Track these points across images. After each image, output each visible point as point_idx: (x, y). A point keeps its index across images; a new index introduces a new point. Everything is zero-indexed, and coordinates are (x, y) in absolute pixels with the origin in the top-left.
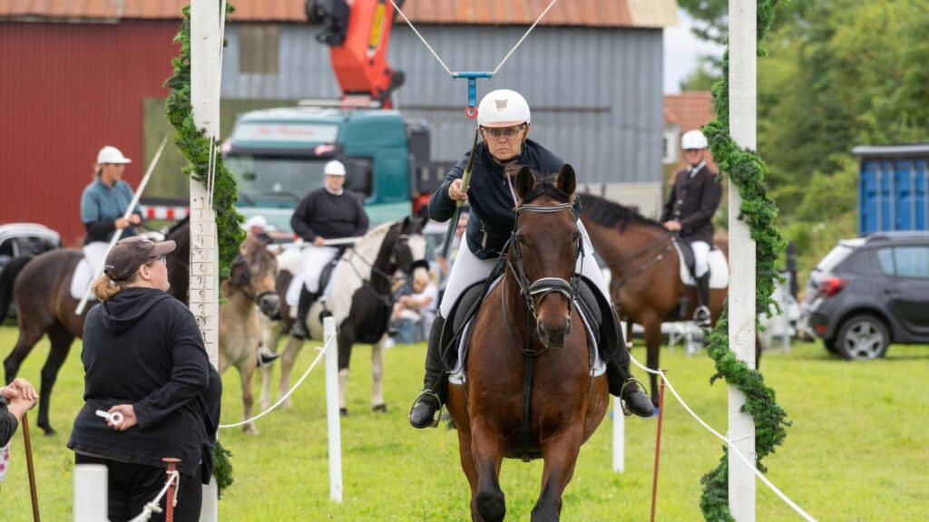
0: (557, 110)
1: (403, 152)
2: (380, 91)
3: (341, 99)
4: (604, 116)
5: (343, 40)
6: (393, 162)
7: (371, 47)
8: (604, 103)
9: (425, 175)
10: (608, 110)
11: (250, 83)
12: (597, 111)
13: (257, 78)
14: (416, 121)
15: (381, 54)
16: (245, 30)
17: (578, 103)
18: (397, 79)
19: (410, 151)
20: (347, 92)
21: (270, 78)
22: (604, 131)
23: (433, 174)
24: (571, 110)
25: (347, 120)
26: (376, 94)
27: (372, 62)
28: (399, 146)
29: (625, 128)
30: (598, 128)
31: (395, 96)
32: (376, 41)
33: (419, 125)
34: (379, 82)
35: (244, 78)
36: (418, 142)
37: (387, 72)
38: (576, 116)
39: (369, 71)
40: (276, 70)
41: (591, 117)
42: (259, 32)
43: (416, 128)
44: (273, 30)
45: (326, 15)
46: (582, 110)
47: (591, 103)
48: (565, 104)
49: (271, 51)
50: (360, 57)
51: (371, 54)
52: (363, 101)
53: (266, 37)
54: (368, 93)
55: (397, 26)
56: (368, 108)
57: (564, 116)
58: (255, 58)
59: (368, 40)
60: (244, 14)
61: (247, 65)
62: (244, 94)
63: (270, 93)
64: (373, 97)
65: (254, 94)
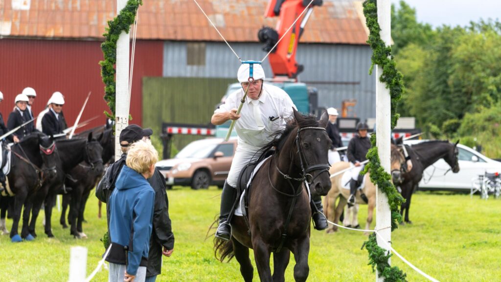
0: (335, 83)
1: (307, 103)
2: (293, 74)
3: (273, 78)
4: (357, 86)
6: (303, 107)
7: (289, 53)
8: (357, 80)
10: (359, 83)
11: (192, 70)
12: (354, 83)
13: (195, 68)
14: (312, 89)
15: (293, 57)
16: (190, 45)
17: (345, 80)
18: (300, 69)
19: (310, 102)
20: (277, 75)
21: (201, 67)
22: (357, 93)
23: (320, 113)
24: (342, 83)
26: (291, 75)
27: (289, 60)
28: (304, 100)
29: (366, 91)
30: (354, 92)
31: (299, 77)
32: (291, 51)
33: (313, 90)
34: (292, 70)
35: (189, 68)
36: (313, 97)
37: (296, 65)
38: (344, 86)
39: (288, 65)
40: (204, 64)
41: (351, 86)
42: (196, 46)
43: (312, 91)
44: (203, 45)
45: (268, 38)
46: (347, 83)
47: (351, 80)
48: (339, 80)
49: (202, 54)
50: (284, 59)
51: (289, 57)
52: (285, 79)
53: (200, 49)
54: (287, 75)
55: (300, 44)
56: (290, 82)
57: (338, 86)
58: (195, 59)
59: (287, 50)
60: (189, 37)
61: (190, 61)
62: (188, 75)
63: (201, 75)
64: (290, 77)
65: (194, 75)
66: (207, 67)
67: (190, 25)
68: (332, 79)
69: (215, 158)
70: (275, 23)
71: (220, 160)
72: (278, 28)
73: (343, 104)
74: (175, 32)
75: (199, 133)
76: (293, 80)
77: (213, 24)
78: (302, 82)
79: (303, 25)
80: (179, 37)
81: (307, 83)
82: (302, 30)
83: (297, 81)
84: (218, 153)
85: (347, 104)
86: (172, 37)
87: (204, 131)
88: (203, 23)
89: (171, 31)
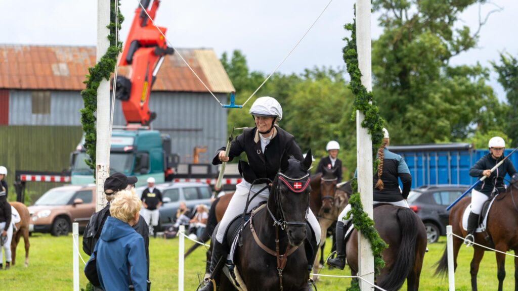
0: (178, 130)
1: (161, 149)
2: (146, 121)
3: (126, 125)
4: (200, 133)
5: (129, 98)
6: (157, 154)
7: (142, 101)
8: (200, 127)
9: (170, 160)
10: (201, 130)
11: (37, 118)
12: (197, 130)
13: (40, 116)
14: (165, 135)
15: (145, 104)
16: (35, 94)
17: (188, 127)
18: (153, 116)
19: (164, 149)
20: (129, 122)
21: (46, 116)
22: (200, 140)
23: (173, 159)
24: (185, 130)
25: (137, 135)
26: (144, 123)
27: (142, 108)
28: (158, 147)
29: (209, 138)
30: (197, 138)
31: (152, 124)
32: (144, 99)
33: (166, 137)
34: (145, 117)
35: (34, 116)
36: (166, 144)
37: (149, 113)
38: (187, 133)
39: (141, 112)
40: (49, 112)
41: (193, 133)
42: (41, 94)
43: (165, 138)
44: (48, 94)
45: (121, 86)
46: (190, 130)
47: (194, 127)
48: (182, 127)
49: (47, 102)
50: (137, 106)
51: (142, 104)
52: (138, 126)
53: (45, 97)
54: (140, 122)
55: (153, 93)
56: (143, 129)
57: (182, 133)
58: (40, 107)
59: (140, 98)
60: (34, 86)
61: (36, 110)
62: (34, 123)
63: (46, 123)
64: (142, 125)
65: (39, 123)
66: (52, 115)
67: (35, 74)
68: (176, 126)
69: (74, 204)
70: (127, 72)
71: (79, 207)
72: (130, 76)
73: (195, 150)
74: (20, 81)
75: (53, 180)
76: (147, 127)
77: (57, 73)
78: (155, 129)
79: (155, 74)
80: (24, 86)
81: (161, 130)
82: (154, 79)
83: (150, 129)
84: (78, 200)
85: (198, 150)
86: (18, 86)
87: (57, 179)
88: (48, 72)
89: (16, 80)
